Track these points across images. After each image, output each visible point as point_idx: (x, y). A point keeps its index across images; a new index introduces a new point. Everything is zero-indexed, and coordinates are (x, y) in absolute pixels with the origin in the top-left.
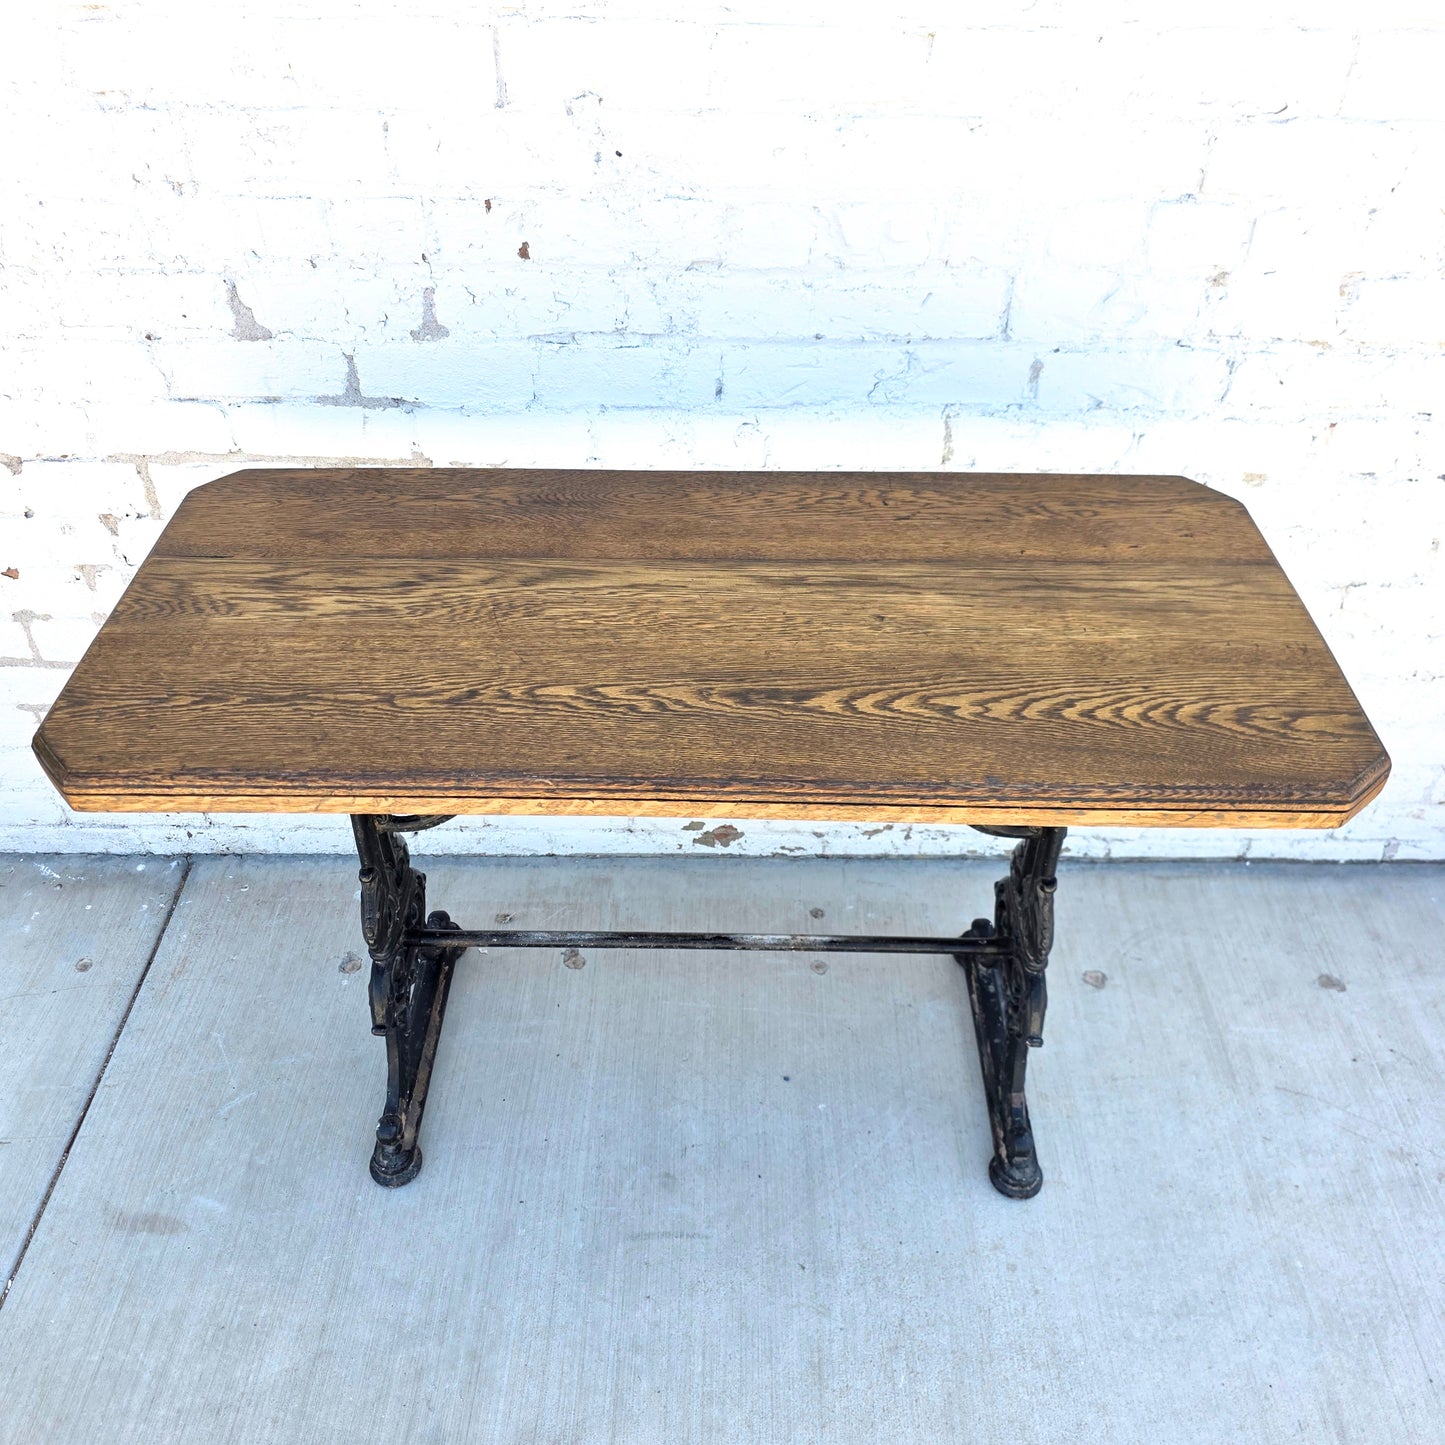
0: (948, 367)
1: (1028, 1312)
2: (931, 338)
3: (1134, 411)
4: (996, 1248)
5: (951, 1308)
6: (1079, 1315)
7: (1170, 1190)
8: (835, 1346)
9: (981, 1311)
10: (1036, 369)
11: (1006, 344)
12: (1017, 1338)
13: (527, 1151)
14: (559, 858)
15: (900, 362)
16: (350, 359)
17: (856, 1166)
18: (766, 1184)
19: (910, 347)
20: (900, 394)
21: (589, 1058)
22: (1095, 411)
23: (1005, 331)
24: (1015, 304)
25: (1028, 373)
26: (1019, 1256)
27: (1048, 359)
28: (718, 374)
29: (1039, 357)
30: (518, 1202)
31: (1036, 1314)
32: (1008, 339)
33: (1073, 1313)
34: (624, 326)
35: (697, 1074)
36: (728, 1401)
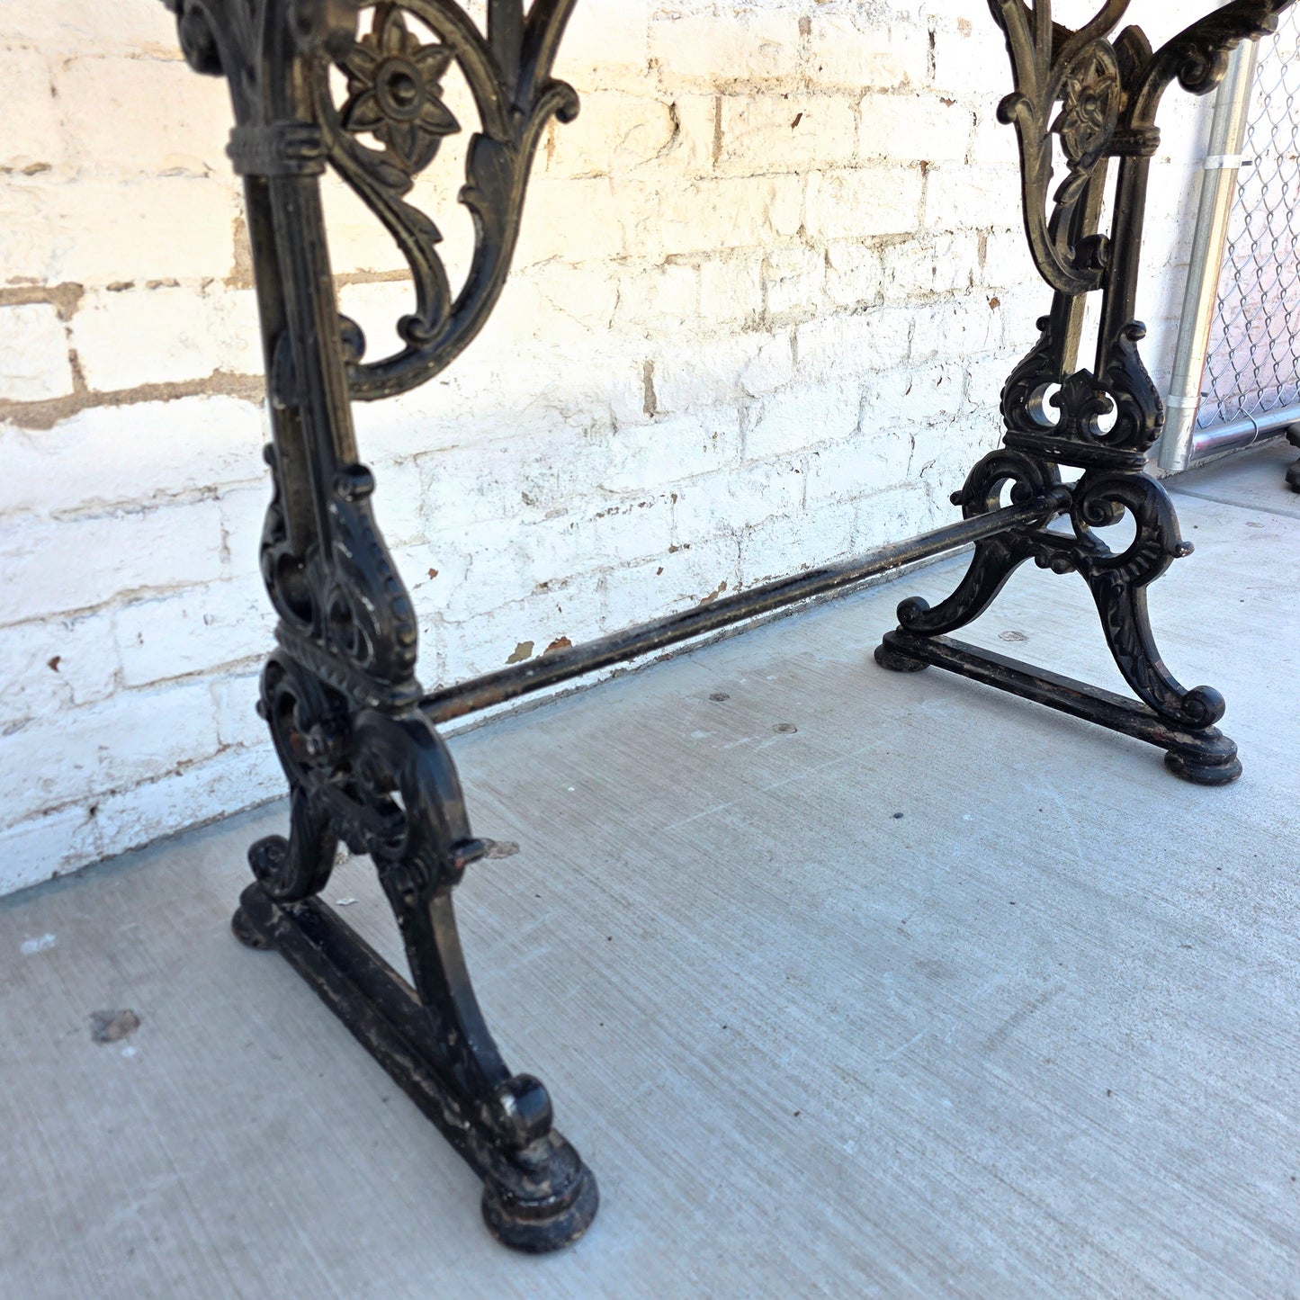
13: (718, 1056)
21: (653, 920)
30: (793, 1119)
35: (802, 862)
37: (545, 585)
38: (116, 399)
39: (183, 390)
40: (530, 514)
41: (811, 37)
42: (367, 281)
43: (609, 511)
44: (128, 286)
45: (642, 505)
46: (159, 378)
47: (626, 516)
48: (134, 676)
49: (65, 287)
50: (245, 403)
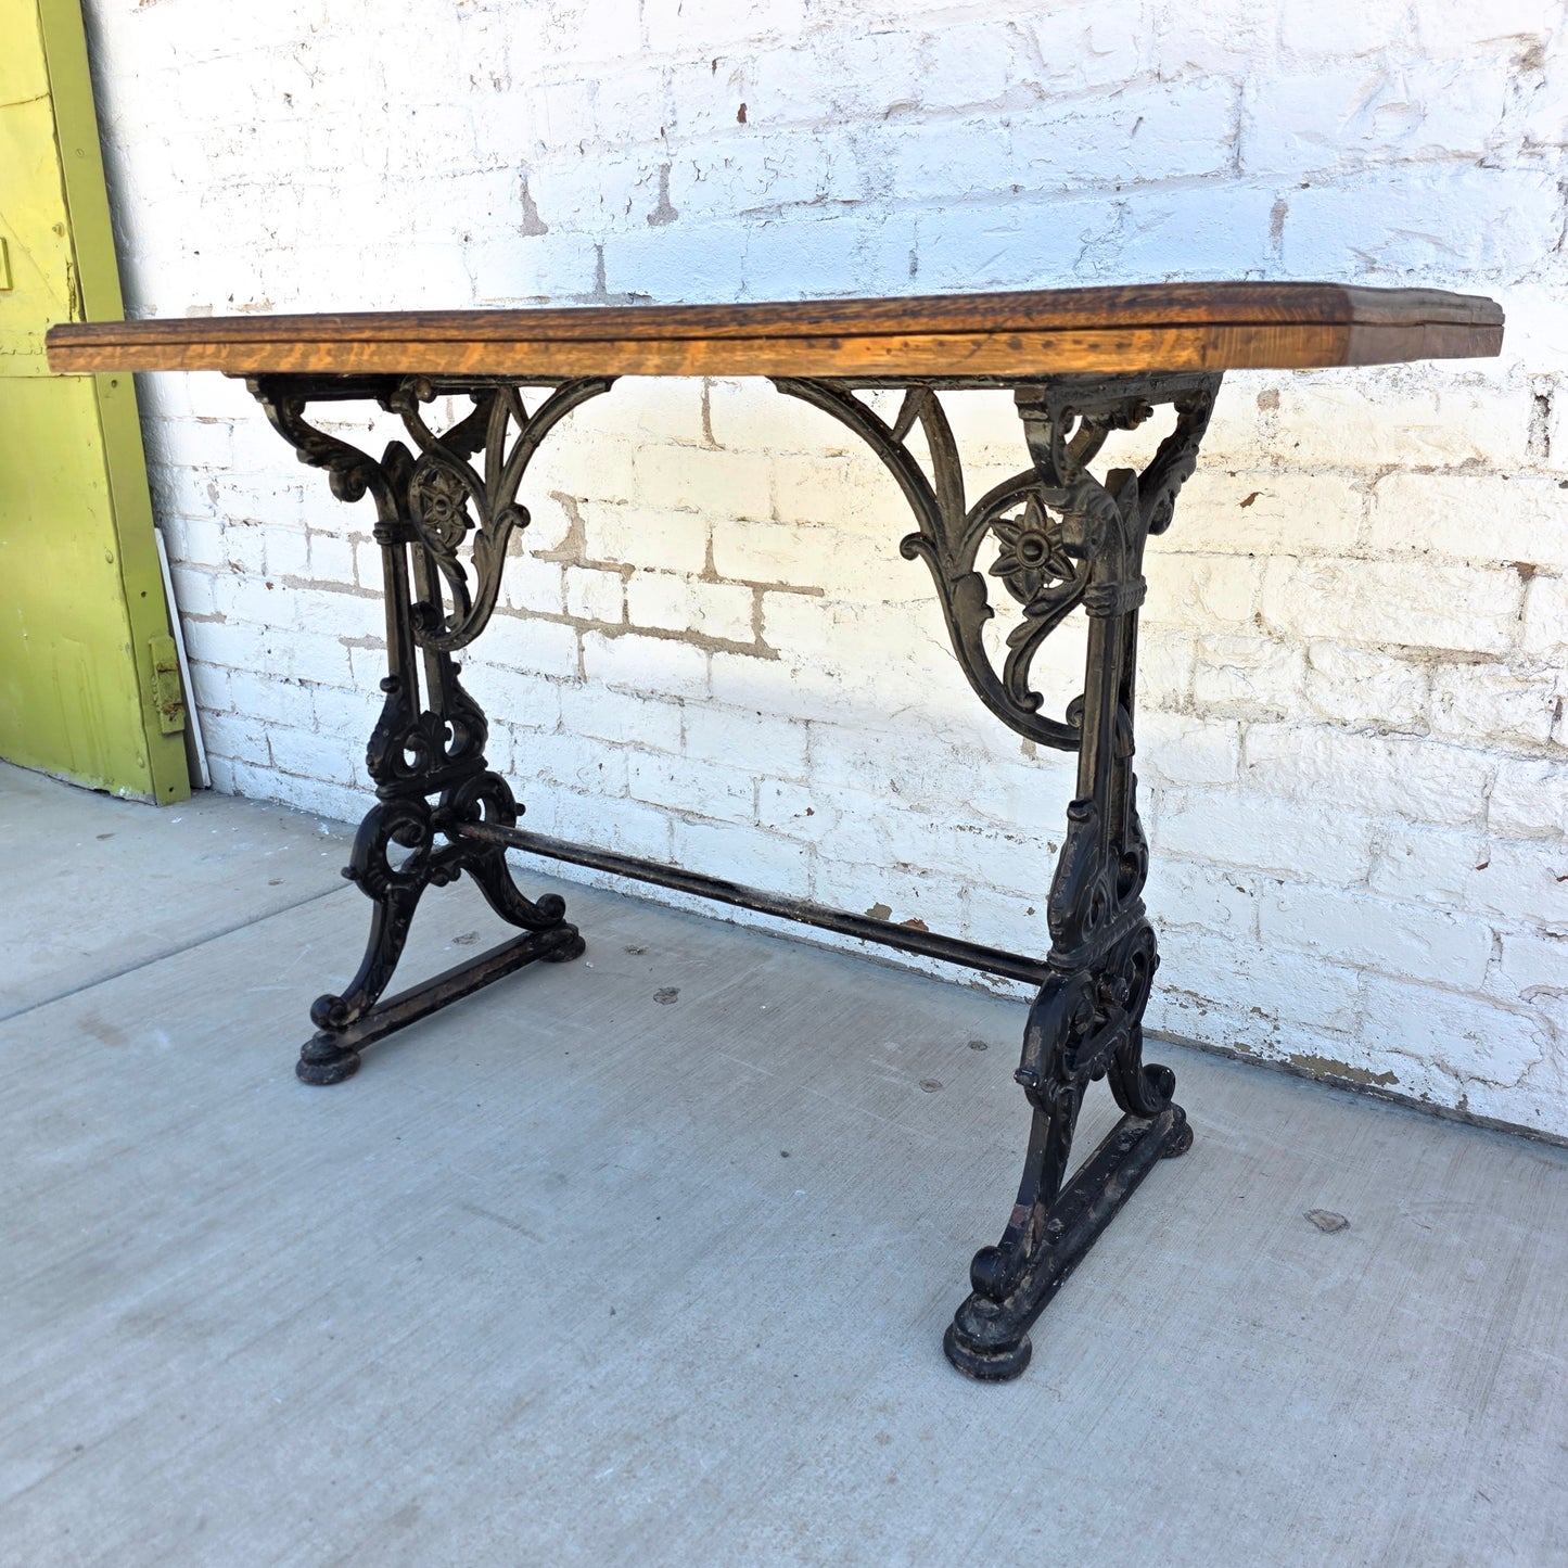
0: (1167, 220)
1: (856, 1495)
2: (1144, 181)
3: (1423, 273)
4: (883, 1409)
5: (753, 1437)
6: (931, 1537)
7: (1233, 1475)
8: (565, 1398)
9: (790, 1460)
10: (1279, 213)
11: (1238, 182)
12: (810, 1512)
14: (736, 928)
15: (1109, 217)
16: (599, 249)
17: (782, 1256)
18: (658, 1227)
19: (1121, 198)
20: (1111, 262)
21: (594, 1065)
22: (1365, 275)
23: (1236, 166)
24: (1246, 122)
25: (1267, 220)
26: (908, 1433)
27: (1294, 198)
28: (912, 246)
29: (1281, 196)
30: (395, 1137)
31: (866, 1502)
32: (1240, 174)
33: (924, 1530)
34: (825, 192)
35: (690, 1114)
36: (389, 1383)
37: (905, 865)
38: (641, 631)
39: (671, 635)
40: (895, 800)
41: (1279, 412)
42: (782, 591)
43: (971, 828)
44: (652, 570)
45: (1009, 838)
46: (660, 626)
47: (991, 841)
48: (636, 793)
49: (625, 565)
50: (702, 652)
